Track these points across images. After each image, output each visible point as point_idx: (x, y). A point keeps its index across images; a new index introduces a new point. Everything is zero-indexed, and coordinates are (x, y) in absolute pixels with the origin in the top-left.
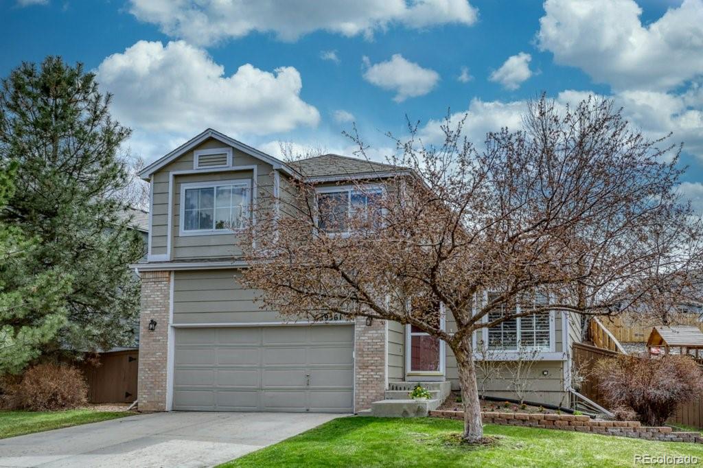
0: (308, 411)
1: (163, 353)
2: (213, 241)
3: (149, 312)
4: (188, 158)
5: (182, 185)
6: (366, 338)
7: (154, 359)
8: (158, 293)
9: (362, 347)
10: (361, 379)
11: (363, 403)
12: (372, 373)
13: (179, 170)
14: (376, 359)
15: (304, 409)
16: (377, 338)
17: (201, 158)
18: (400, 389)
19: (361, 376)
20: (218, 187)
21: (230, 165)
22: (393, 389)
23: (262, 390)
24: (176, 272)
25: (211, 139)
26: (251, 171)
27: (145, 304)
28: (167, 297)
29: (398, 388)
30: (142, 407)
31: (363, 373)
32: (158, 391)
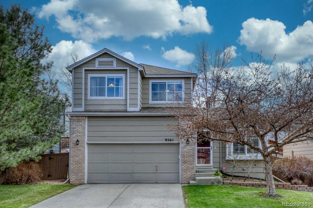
0: (157, 183)
1: (83, 156)
2: (106, 103)
3: (75, 136)
4: (93, 62)
5: (88, 74)
6: (186, 149)
7: (78, 159)
8: (80, 127)
9: (184, 153)
10: (184, 168)
11: (185, 179)
12: (189, 165)
13: (88, 67)
14: (191, 159)
15: (155, 182)
16: (191, 150)
17: (100, 62)
18: (200, 172)
19: (184, 167)
20: (107, 77)
21: (115, 66)
22: (197, 172)
23: (134, 173)
24: (88, 117)
25: (106, 53)
26: (126, 70)
27: (73, 132)
28: (84, 128)
29: (199, 172)
30: (72, 182)
31: (185, 165)
32: (80, 174)
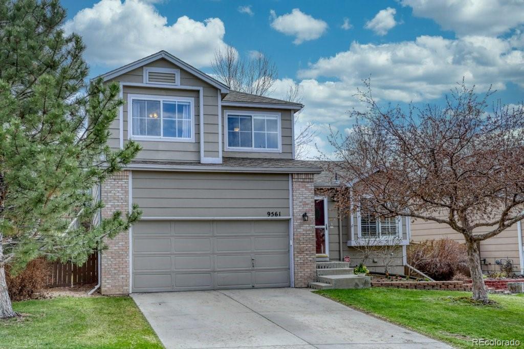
0: (253, 288)
1: (126, 242)
2: (161, 147)
3: (110, 206)
4: (139, 73)
5: (129, 95)
6: (302, 230)
7: (117, 248)
8: (118, 190)
9: (299, 237)
10: (299, 261)
11: (301, 279)
12: (307, 257)
13: (129, 81)
14: (310, 245)
15: (251, 286)
16: (309, 230)
17: (150, 74)
18: (322, 268)
19: (299, 259)
20: (163, 101)
21: (178, 84)
22: (319, 268)
23: (215, 272)
24: (133, 171)
25: (163, 59)
26: (198, 91)
27: (105, 199)
28: (127, 192)
30: (106, 291)
31: (300, 257)
32: (122, 276)
